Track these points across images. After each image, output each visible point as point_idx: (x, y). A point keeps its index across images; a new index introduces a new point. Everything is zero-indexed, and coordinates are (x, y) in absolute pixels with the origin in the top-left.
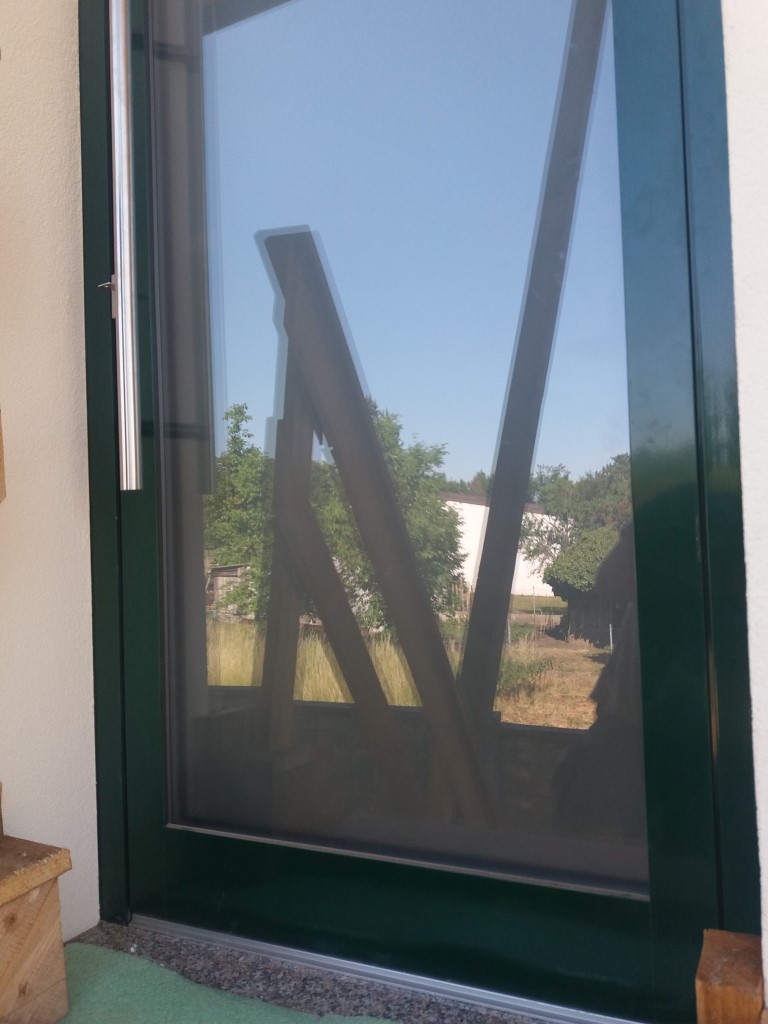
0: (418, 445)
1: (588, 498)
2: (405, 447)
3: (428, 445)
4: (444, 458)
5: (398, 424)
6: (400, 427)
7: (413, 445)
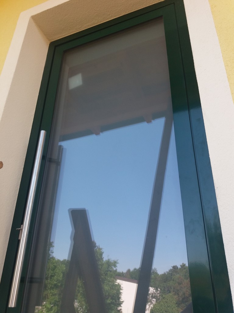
0: (109, 260)
1: (165, 282)
2: (104, 260)
3: (112, 260)
4: (117, 265)
5: (102, 251)
6: (103, 253)
7: (107, 259)
